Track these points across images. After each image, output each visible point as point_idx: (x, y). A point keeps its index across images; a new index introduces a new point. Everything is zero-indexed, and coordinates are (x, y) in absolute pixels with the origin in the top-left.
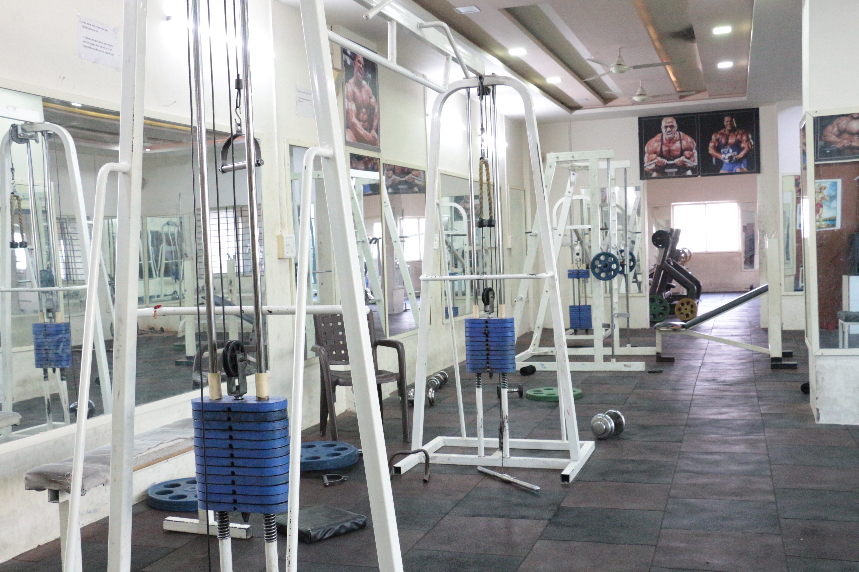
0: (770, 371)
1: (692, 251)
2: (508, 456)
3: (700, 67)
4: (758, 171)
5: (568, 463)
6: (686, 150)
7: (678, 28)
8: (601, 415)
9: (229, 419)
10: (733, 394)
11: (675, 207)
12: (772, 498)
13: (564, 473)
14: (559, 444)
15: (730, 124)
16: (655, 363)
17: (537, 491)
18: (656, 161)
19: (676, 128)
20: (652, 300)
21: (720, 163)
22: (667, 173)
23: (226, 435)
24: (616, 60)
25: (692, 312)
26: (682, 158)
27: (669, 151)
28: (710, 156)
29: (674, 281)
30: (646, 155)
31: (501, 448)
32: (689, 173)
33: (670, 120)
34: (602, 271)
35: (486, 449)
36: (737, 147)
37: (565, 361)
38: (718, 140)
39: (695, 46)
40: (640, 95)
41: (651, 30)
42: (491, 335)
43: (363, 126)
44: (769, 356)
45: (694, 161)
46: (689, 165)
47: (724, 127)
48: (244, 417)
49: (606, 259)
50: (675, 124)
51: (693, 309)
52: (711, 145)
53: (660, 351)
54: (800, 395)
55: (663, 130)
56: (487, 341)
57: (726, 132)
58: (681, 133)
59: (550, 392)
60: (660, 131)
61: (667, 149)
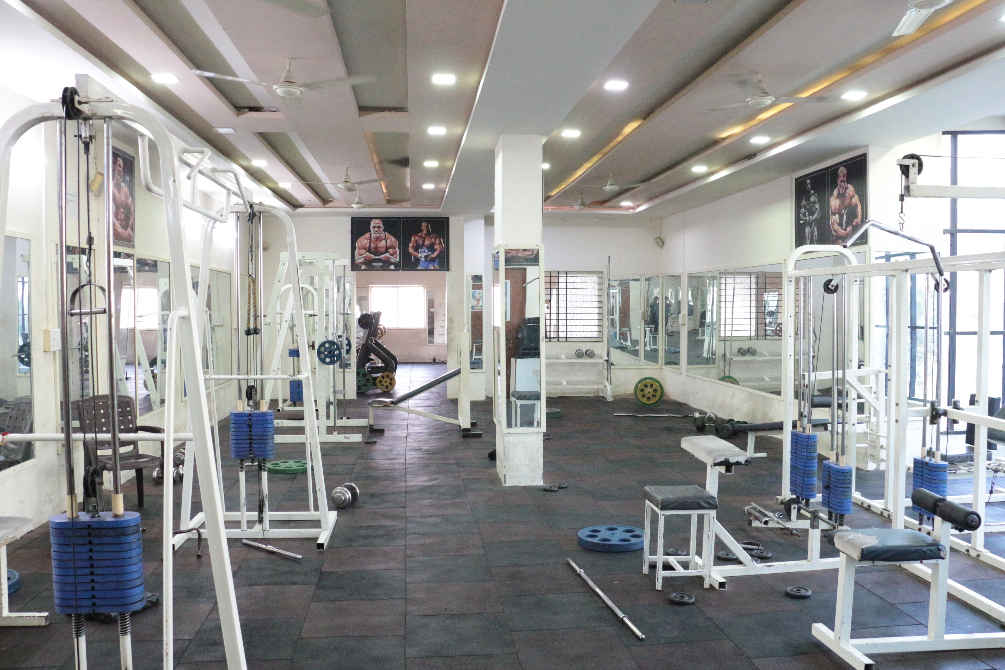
0: (460, 439)
1: (386, 327)
2: (268, 529)
3: (408, 184)
4: (448, 269)
5: (320, 533)
6: (390, 247)
7: (396, 157)
8: (340, 488)
9: (89, 535)
10: (437, 462)
11: (373, 289)
12: (482, 551)
13: (319, 541)
14: (308, 515)
15: (427, 228)
16: (368, 433)
17: (300, 559)
18: (365, 255)
19: (382, 229)
20: (358, 374)
21: (417, 260)
22: (374, 266)
23: (86, 548)
24: (344, 177)
25: (391, 384)
26: (387, 254)
27: (376, 248)
28: (410, 255)
29: (372, 354)
30: (357, 250)
31: (261, 520)
32: (392, 267)
33: (377, 221)
34: (326, 356)
35: (248, 522)
36: (431, 248)
37: (317, 448)
38: (416, 241)
39: (408, 171)
40: (358, 203)
41: (375, 157)
42: (254, 426)
43: (121, 225)
44: (460, 426)
45: (396, 258)
46: (392, 261)
47: (421, 231)
48: (103, 532)
49: (330, 347)
50: (381, 225)
51: (392, 382)
52: (411, 245)
53: (372, 422)
54: (487, 461)
55: (372, 230)
56: (250, 431)
57: (423, 235)
58: (386, 233)
59: (287, 465)
60: (370, 231)
61: (374, 245)
